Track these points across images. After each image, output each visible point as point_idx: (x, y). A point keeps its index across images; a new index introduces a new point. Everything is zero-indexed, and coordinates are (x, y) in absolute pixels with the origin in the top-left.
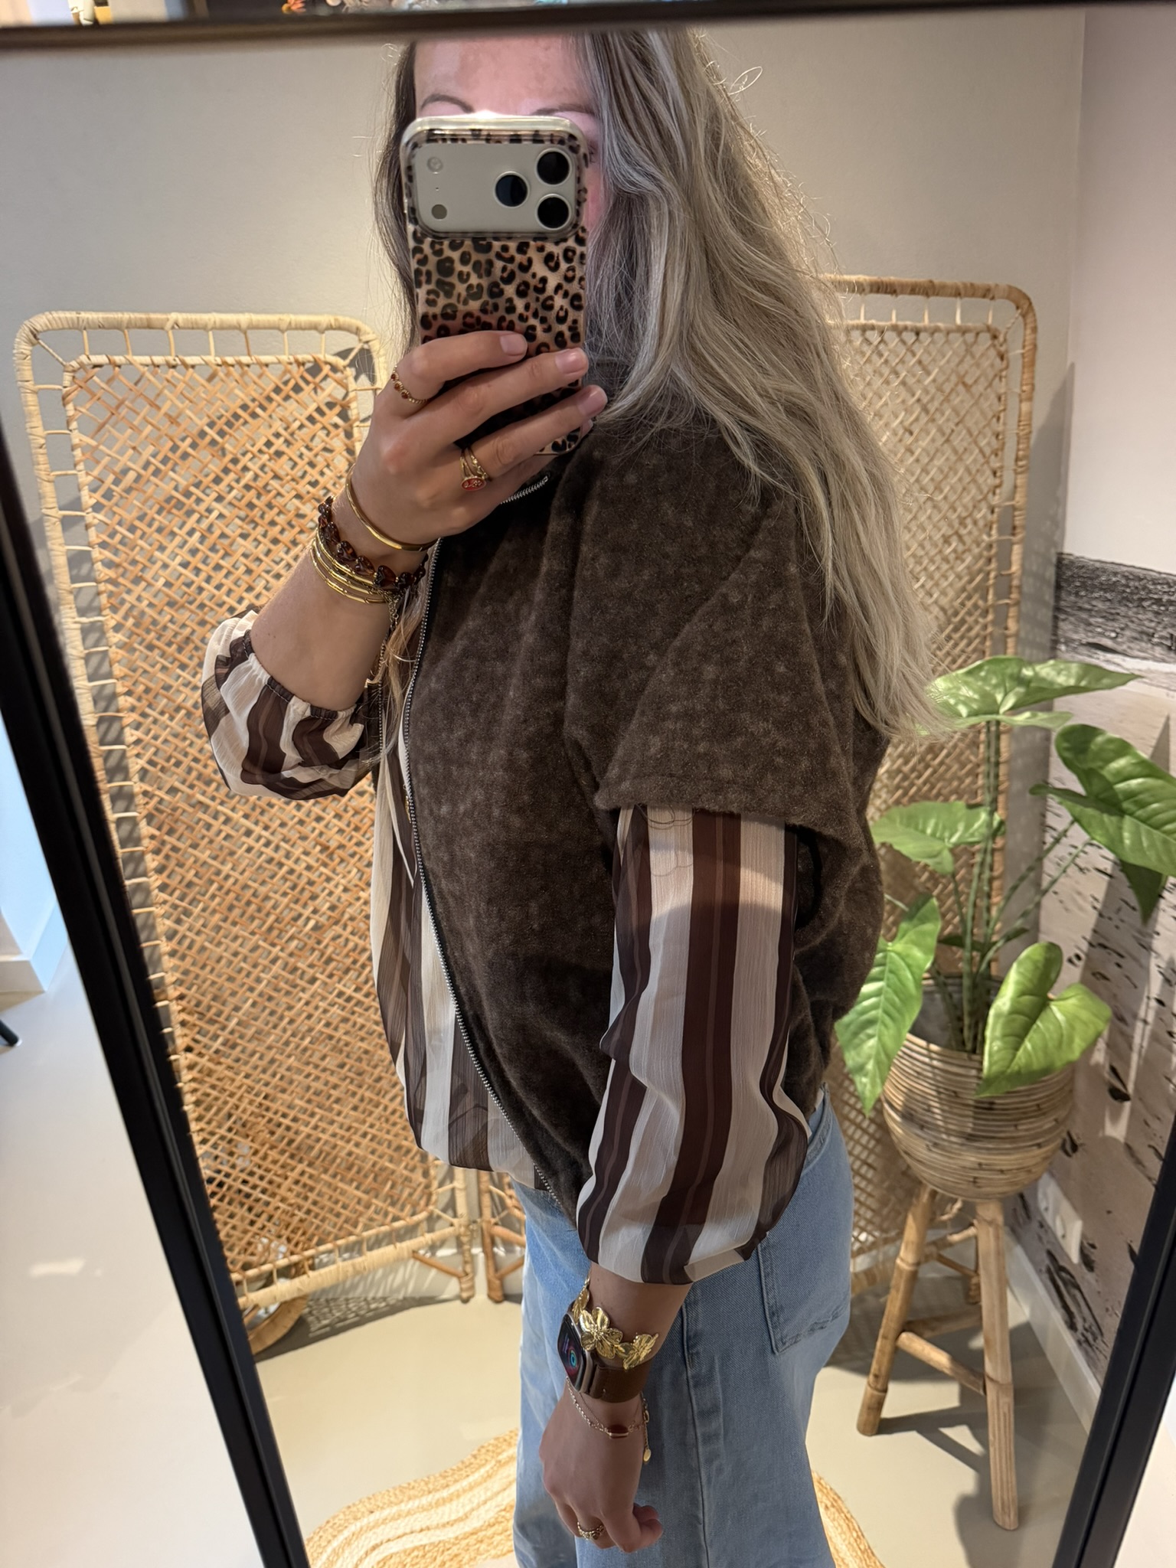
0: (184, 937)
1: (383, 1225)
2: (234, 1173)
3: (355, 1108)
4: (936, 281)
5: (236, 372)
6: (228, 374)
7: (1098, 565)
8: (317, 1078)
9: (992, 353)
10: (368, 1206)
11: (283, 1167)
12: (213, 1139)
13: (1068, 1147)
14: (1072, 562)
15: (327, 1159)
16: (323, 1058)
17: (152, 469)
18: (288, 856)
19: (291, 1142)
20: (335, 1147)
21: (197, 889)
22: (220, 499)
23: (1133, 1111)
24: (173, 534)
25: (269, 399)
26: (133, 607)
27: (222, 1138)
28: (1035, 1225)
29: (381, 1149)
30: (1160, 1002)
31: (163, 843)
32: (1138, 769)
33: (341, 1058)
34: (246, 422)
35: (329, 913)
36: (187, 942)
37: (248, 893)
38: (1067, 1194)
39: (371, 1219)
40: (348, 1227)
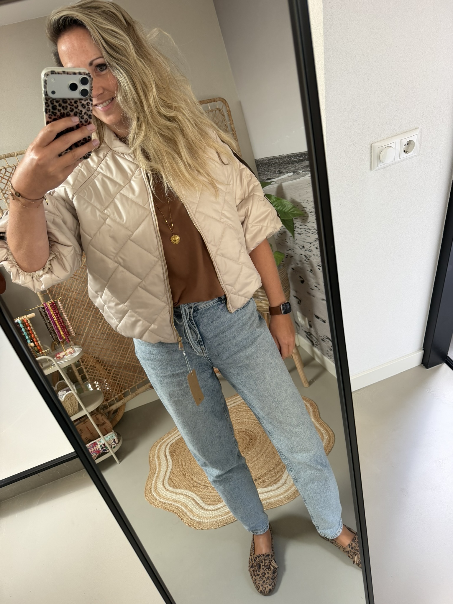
1: (139, 381)
9: (220, 115)
10: (134, 376)
12: (88, 367)
13: (299, 302)
14: (258, 161)
15: (120, 366)
20: (121, 362)
27: (91, 366)
28: (299, 327)
39: (136, 380)
40: (130, 383)
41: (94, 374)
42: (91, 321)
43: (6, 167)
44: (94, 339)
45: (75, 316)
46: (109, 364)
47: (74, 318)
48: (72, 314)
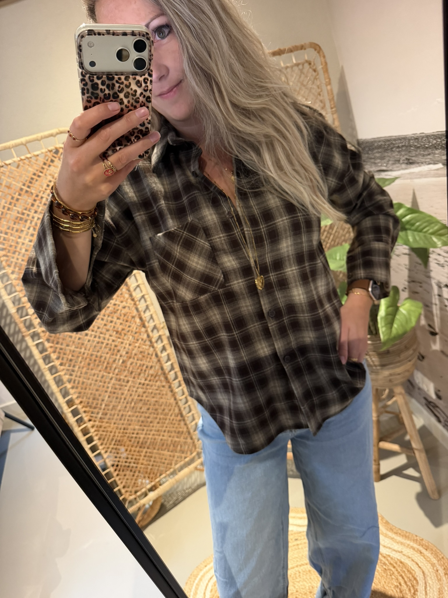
0: (75, 380)
1: (180, 462)
2: (121, 460)
3: (158, 423)
4: (282, 48)
5: (26, 161)
6: (24, 163)
7: (372, 140)
8: (141, 417)
9: (311, 70)
10: (174, 456)
11: (138, 452)
12: (109, 450)
13: (421, 358)
14: (363, 142)
15: (153, 443)
16: (141, 408)
17: (6, 208)
18: (104, 339)
19: (138, 442)
20: (155, 439)
21: (74, 361)
22: (36, 212)
23: (441, 339)
24: (22, 231)
25: (43, 168)
26: (16, 263)
27: (113, 448)
28: (417, 390)
29: (173, 434)
30: (439, 296)
31: (56, 348)
32: (407, 212)
33: (147, 406)
34: (37, 180)
35: (127, 355)
36: (76, 382)
37: (94, 358)
38: (425, 375)
39: (176, 461)
40: (169, 466)
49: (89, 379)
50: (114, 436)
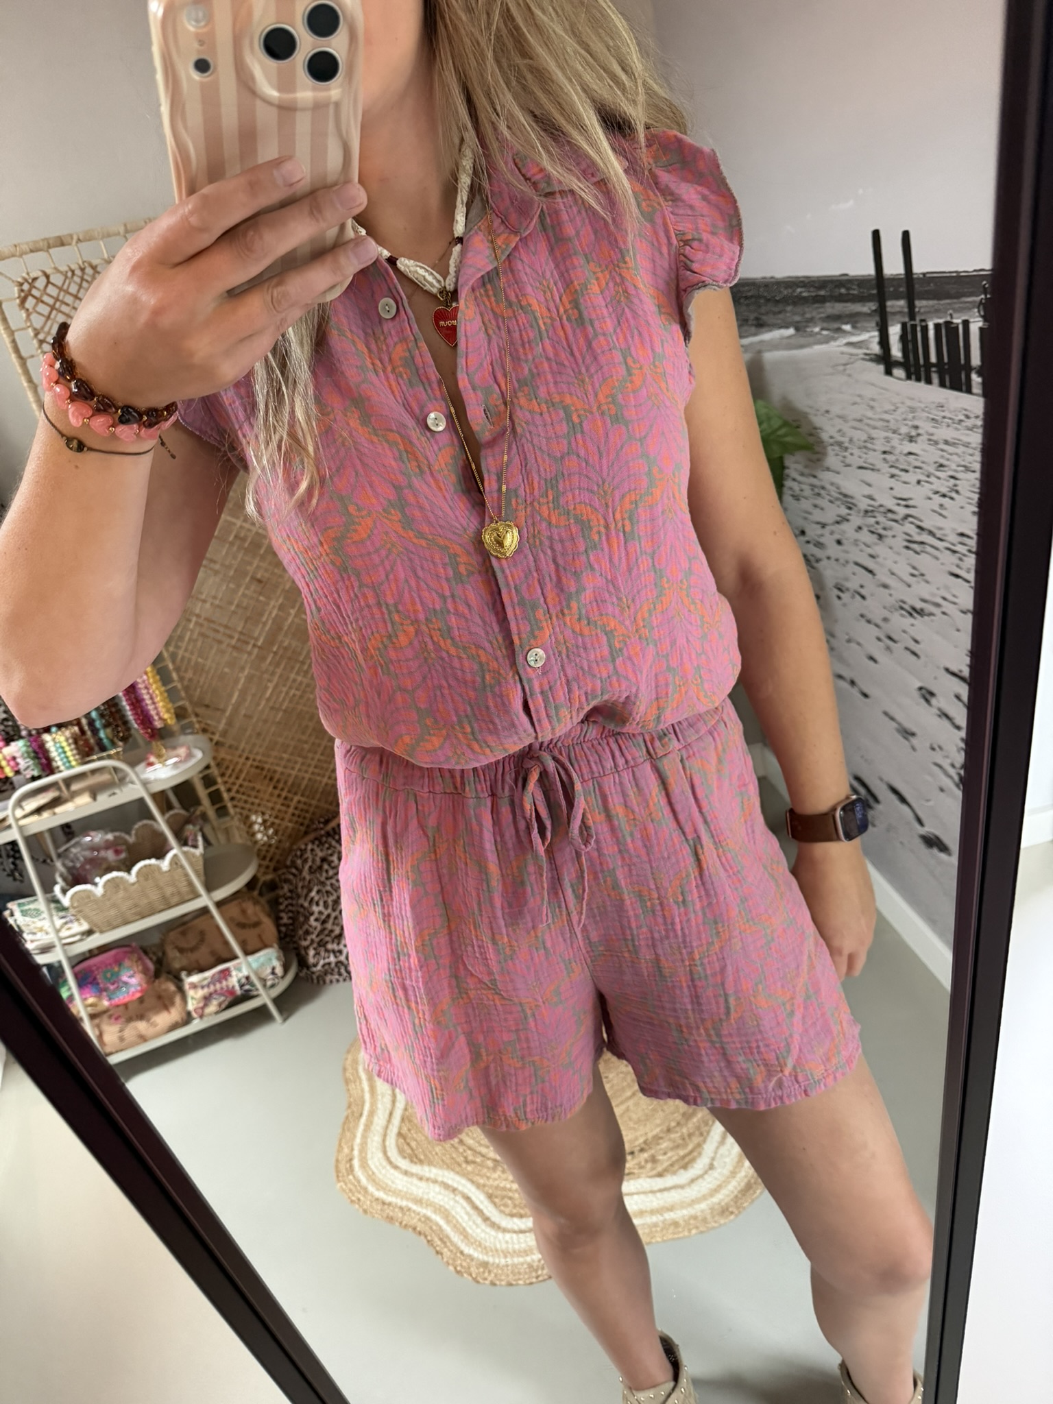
0: (183, 658)
11: (286, 798)
12: (235, 788)
20: (316, 781)
27: (241, 786)
36: (186, 662)
41: (248, 806)
42: (247, 677)
43: (48, 271)
44: (254, 720)
45: (209, 663)
46: (286, 783)
47: (207, 668)
48: (200, 656)
49: (206, 659)
50: (244, 764)
